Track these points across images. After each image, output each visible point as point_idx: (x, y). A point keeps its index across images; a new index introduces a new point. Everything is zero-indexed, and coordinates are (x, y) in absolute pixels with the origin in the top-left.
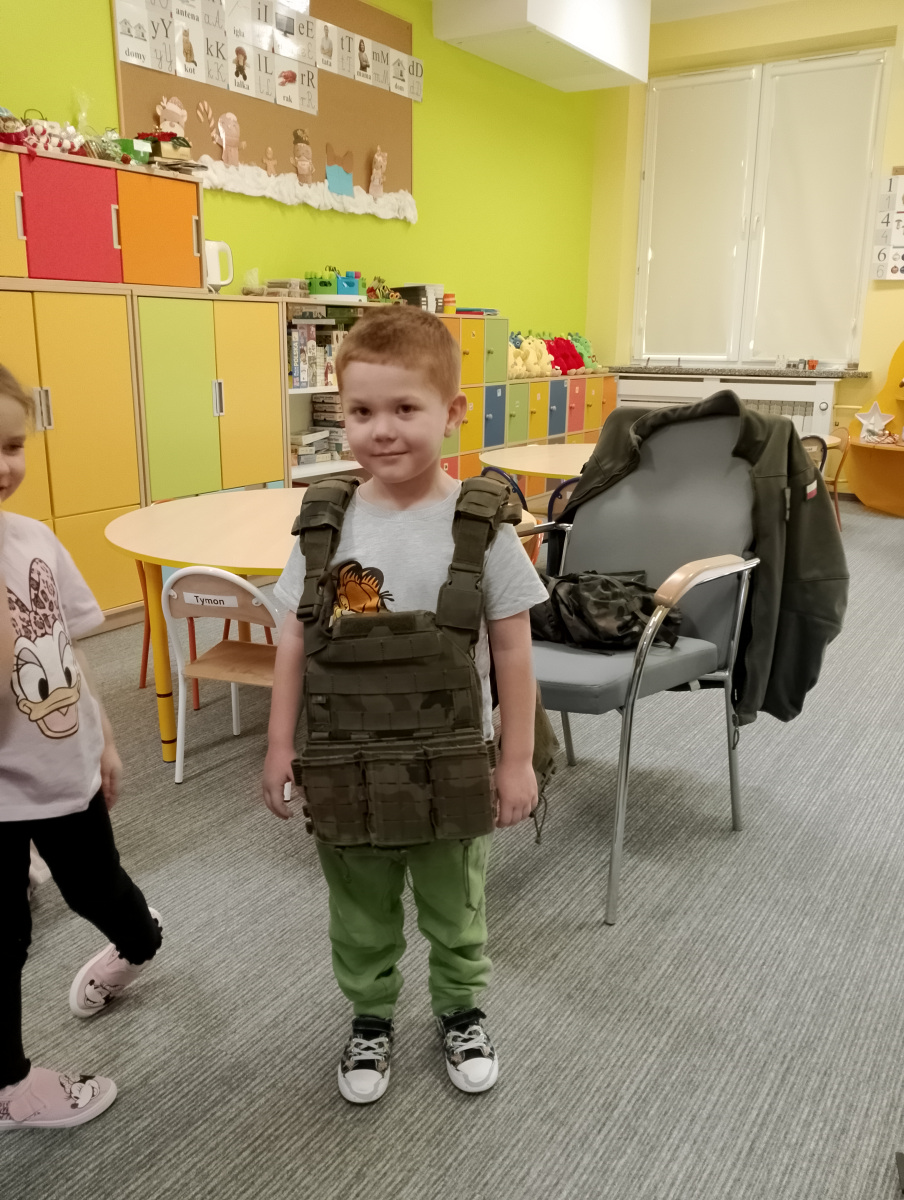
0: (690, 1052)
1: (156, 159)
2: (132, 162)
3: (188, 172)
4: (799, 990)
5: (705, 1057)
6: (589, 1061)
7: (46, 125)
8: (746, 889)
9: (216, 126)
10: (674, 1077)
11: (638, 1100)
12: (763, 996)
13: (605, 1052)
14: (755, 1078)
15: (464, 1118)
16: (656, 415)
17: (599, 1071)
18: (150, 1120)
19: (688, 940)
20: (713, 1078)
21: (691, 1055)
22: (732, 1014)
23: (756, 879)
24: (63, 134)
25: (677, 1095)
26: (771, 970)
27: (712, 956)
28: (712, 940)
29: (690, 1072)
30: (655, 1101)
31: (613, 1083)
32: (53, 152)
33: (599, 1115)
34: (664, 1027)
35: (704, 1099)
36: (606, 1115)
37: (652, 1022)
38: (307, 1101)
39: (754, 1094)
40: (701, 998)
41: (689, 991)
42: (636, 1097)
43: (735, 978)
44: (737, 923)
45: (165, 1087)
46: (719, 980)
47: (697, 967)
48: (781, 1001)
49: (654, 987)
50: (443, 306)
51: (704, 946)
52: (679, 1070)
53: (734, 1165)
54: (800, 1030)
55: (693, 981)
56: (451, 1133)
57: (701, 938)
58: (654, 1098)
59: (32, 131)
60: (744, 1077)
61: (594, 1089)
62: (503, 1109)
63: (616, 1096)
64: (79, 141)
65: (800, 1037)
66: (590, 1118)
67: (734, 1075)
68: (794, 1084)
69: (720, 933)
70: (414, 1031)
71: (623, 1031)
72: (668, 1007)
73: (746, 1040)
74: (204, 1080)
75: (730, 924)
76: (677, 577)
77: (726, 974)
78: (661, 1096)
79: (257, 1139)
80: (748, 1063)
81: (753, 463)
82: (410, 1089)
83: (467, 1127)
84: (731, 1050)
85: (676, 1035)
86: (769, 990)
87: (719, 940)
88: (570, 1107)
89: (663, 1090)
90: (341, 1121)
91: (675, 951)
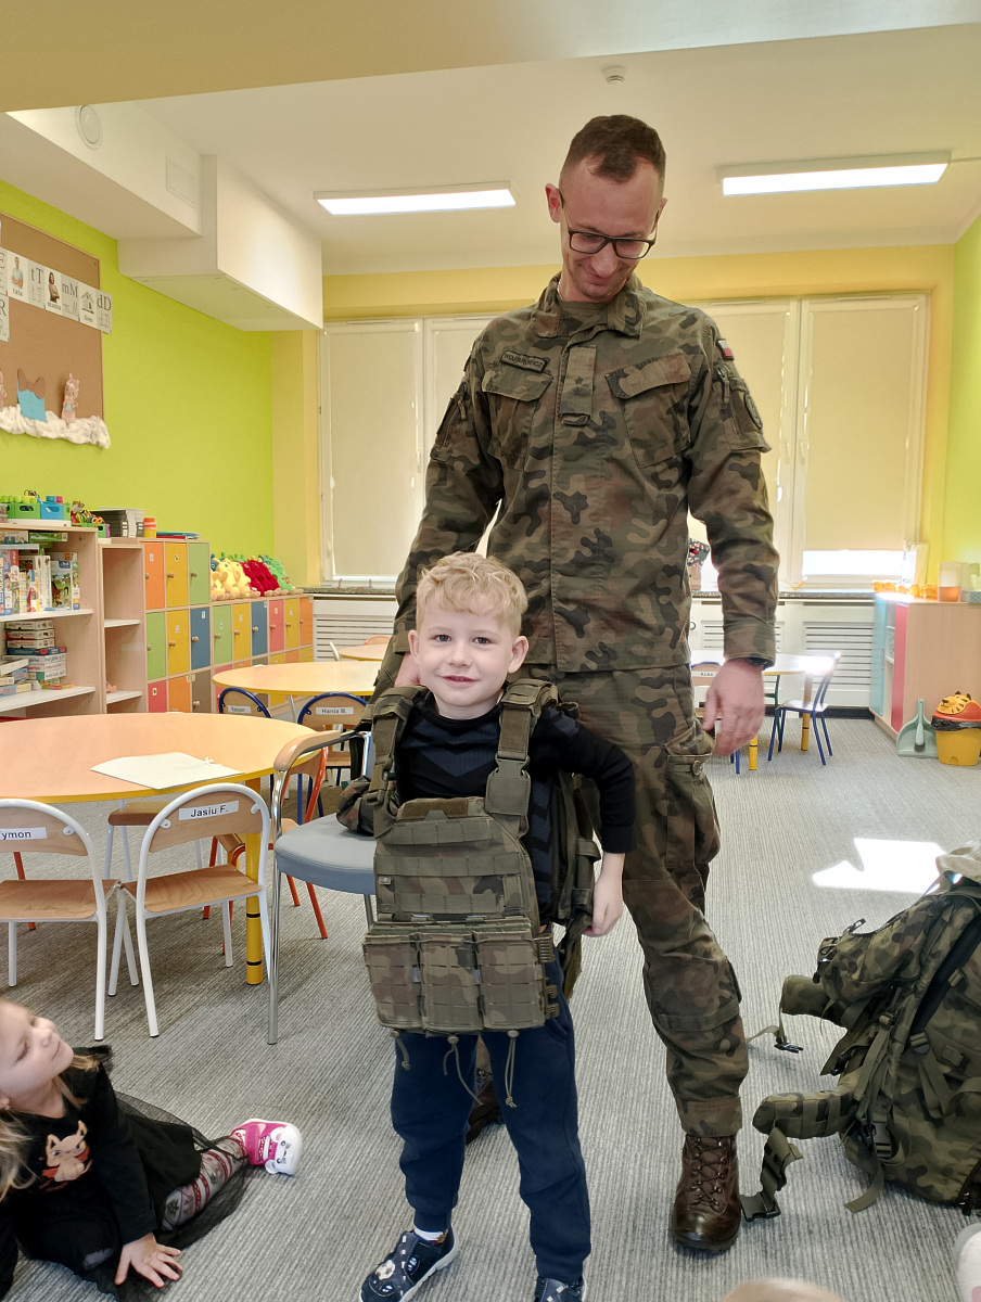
48: (619, 1118)
50: (143, 530)
53: (625, 1241)
68: (649, 1174)
80: (610, 1167)
84: (594, 1160)
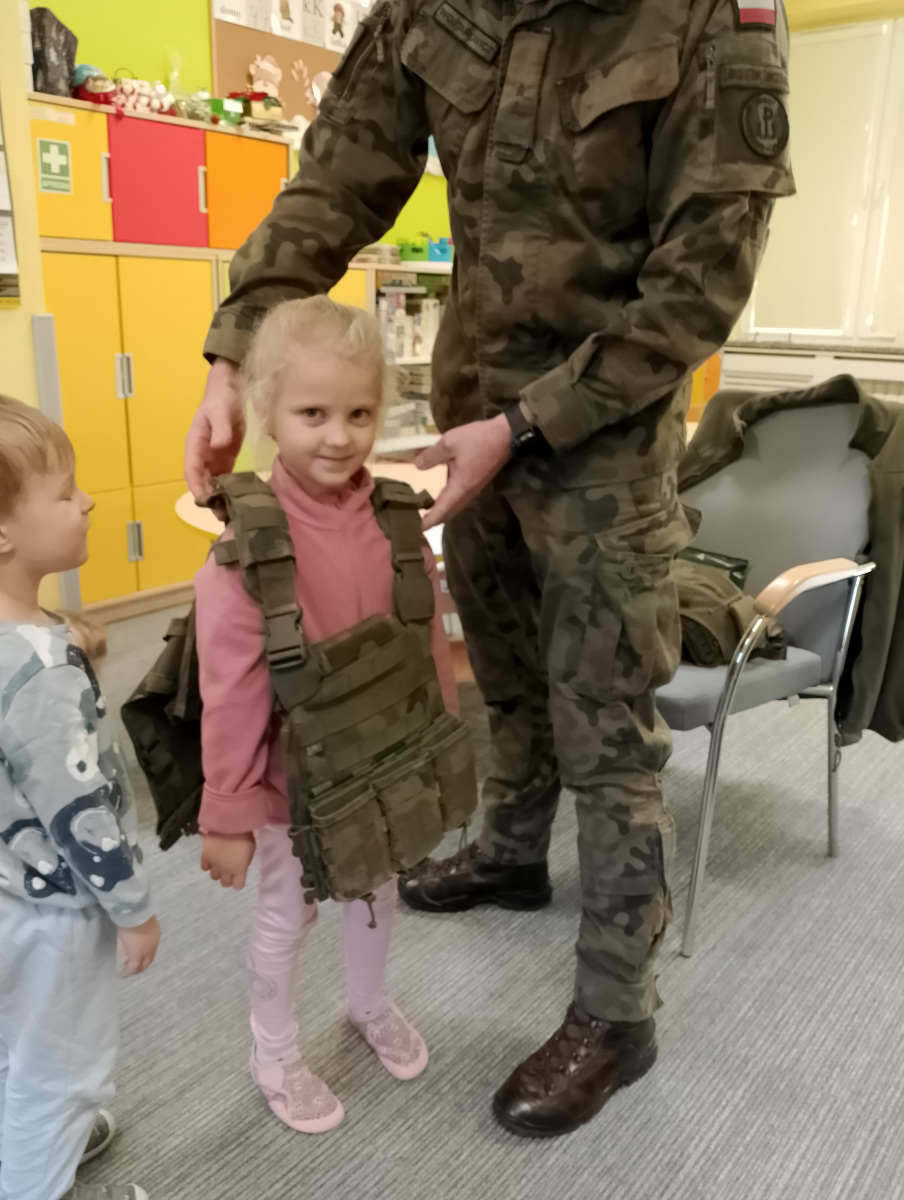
0: (768, 1109)
1: (247, 119)
2: (222, 123)
3: (279, 133)
4: (894, 1045)
5: (784, 1117)
6: (655, 1112)
7: (135, 84)
8: (841, 925)
9: (310, 86)
10: (748, 1138)
11: (707, 1161)
12: (852, 1051)
13: (674, 1102)
14: (840, 1146)
15: (515, 1166)
16: (763, 400)
17: (665, 1124)
18: (182, 1138)
19: (772, 980)
20: (792, 1141)
21: (768, 1114)
22: (817, 1069)
23: (851, 915)
24: (153, 93)
25: (750, 1160)
26: (863, 1021)
27: (799, 1000)
28: (798, 982)
29: (766, 1134)
30: (726, 1164)
31: (680, 1139)
32: (142, 112)
33: (662, 1175)
34: (741, 1079)
35: (781, 1165)
36: (670, 1176)
37: (727, 1073)
38: (346, 1133)
39: (837, 1166)
40: (784, 1048)
41: (771, 1039)
42: (705, 1157)
43: (822, 1027)
44: (828, 963)
45: (200, 1103)
46: (804, 1029)
47: (781, 1011)
48: (873, 1058)
49: (732, 1032)
51: (790, 988)
52: (754, 1130)
54: (894, 1093)
55: (776, 1027)
56: (499, 1182)
57: (787, 979)
58: (725, 1159)
59: (122, 90)
60: (828, 1144)
61: (659, 1145)
62: (557, 1159)
63: (682, 1154)
64: (168, 101)
65: (893, 1102)
66: (652, 1178)
67: (816, 1141)
68: (885, 1157)
69: (808, 974)
70: (466, 1062)
71: (694, 1081)
72: (746, 1056)
73: (832, 1100)
74: (242, 1098)
75: (820, 964)
76: (780, 583)
77: (813, 1022)
78: (734, 1159)
79: (291, 1170)
80: (833, 1128)
81: (872, 456)
82: (457, 1128)
83: (516, 1176)
84: (815, 1110)
85: (753, 1089)
86: (861, 1043)
87: (807, 982)
88: (631, 1163)
89: (735, 1151)
90: (382, 1157)
91: (757, 993)
